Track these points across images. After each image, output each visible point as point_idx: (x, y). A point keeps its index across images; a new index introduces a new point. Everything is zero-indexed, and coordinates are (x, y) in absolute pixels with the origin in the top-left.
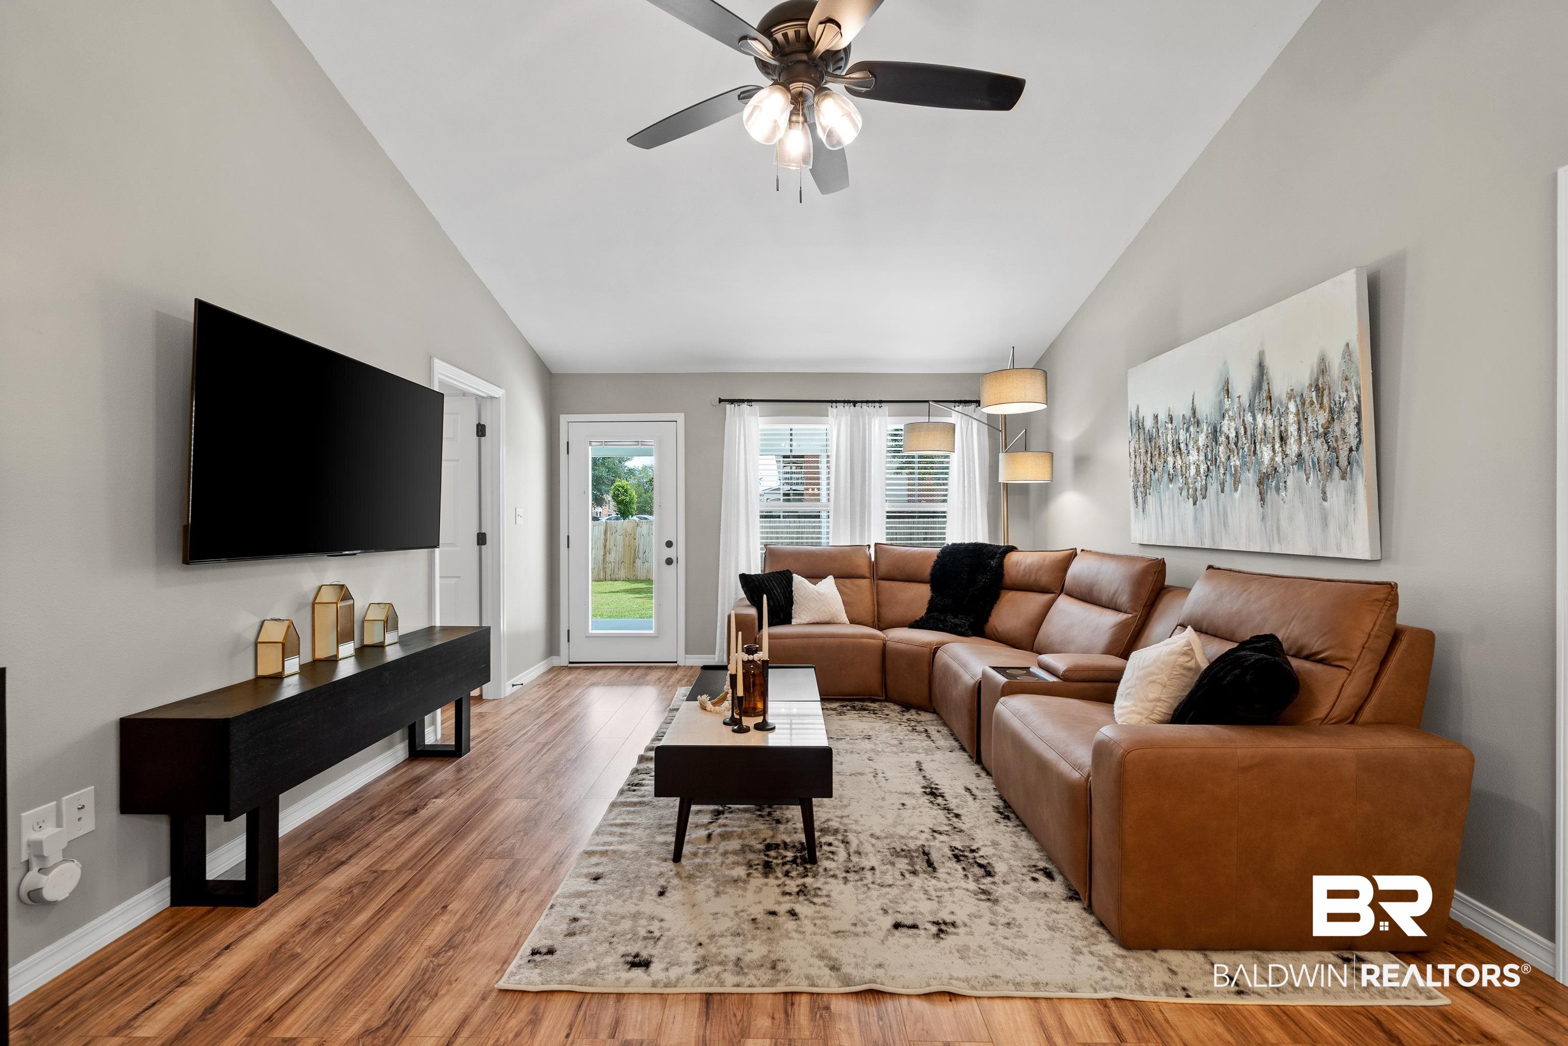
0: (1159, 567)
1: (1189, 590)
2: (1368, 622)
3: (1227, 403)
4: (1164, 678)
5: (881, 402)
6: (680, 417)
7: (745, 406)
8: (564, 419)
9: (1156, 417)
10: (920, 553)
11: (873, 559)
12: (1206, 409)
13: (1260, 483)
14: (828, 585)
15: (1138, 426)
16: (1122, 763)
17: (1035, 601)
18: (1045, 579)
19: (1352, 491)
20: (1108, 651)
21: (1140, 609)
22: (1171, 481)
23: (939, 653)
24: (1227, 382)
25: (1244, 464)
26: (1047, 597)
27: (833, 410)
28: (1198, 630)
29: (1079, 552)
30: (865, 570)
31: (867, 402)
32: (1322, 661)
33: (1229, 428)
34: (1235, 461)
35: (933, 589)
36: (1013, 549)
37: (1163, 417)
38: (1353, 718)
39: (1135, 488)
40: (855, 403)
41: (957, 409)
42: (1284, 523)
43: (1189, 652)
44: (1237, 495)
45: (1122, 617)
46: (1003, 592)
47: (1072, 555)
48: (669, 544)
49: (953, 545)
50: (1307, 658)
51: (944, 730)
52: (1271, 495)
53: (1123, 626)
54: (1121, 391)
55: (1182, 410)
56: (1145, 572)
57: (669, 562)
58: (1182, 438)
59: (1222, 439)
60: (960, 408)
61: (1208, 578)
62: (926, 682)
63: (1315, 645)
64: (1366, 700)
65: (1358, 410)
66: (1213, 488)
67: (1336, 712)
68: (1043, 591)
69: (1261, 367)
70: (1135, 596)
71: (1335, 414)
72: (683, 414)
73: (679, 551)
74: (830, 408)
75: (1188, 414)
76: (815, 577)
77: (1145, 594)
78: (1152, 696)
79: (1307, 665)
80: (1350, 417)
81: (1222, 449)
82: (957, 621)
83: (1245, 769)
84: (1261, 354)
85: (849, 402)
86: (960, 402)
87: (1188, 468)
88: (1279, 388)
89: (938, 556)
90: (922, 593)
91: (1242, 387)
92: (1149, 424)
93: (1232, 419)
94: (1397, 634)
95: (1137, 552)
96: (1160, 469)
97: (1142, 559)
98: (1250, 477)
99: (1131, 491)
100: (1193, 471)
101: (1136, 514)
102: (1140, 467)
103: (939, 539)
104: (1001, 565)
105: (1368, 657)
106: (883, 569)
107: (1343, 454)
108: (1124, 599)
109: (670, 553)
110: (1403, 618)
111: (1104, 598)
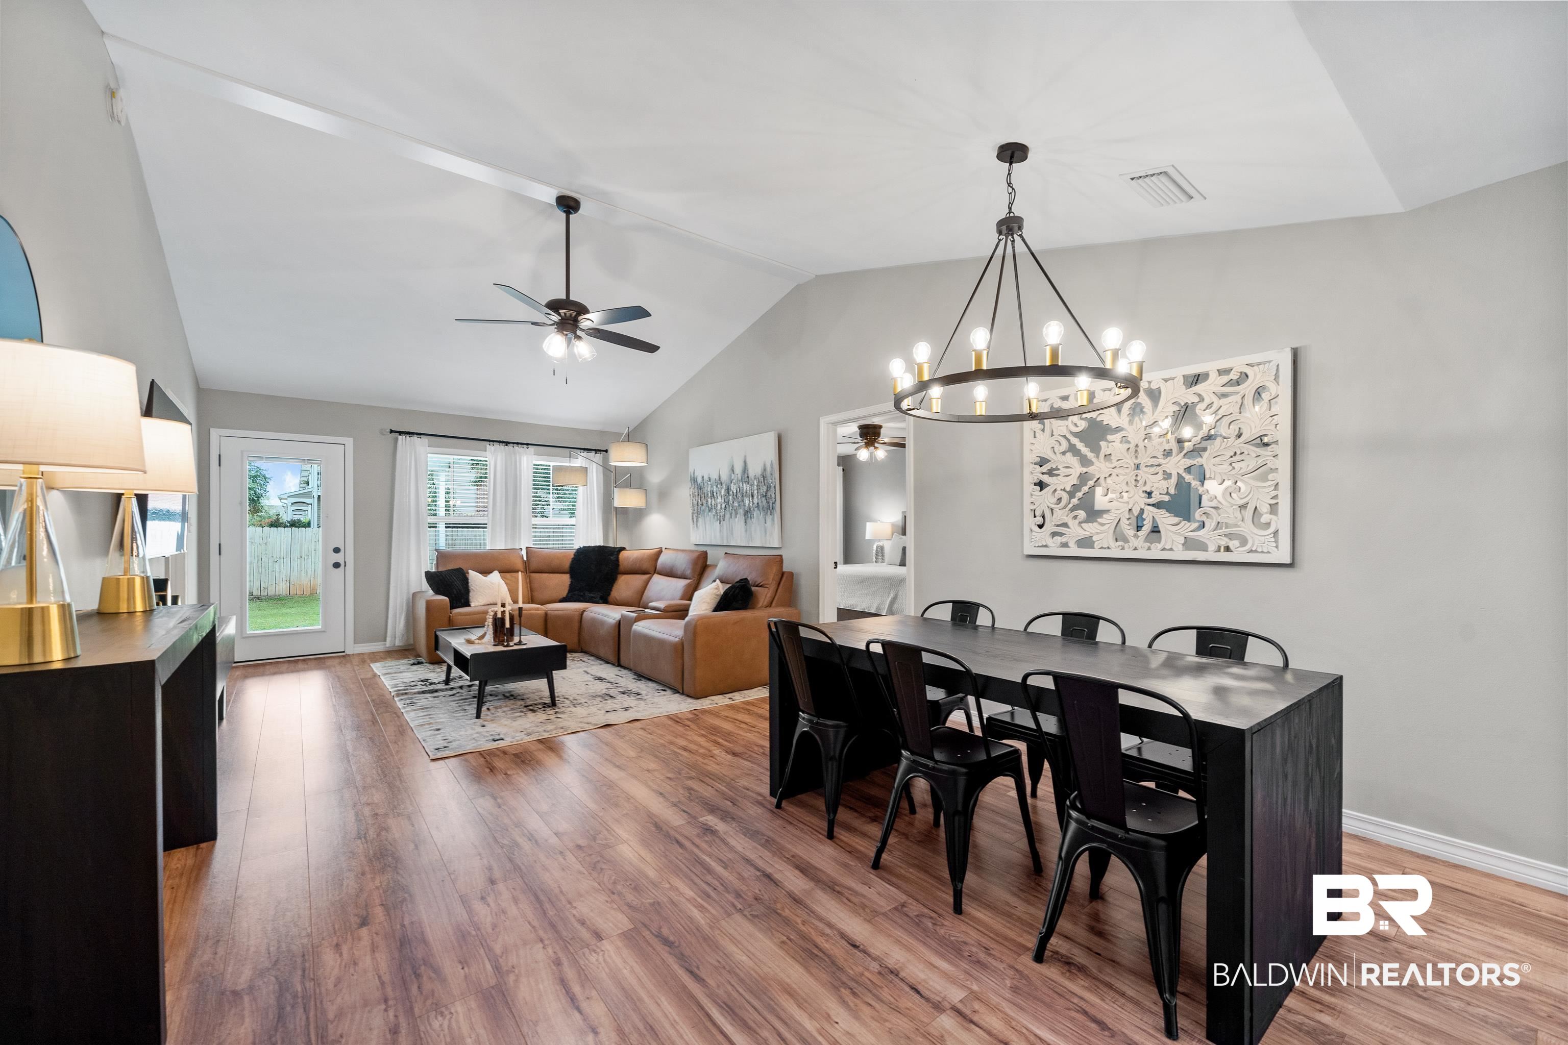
0: (704, 555)
1: (716, 566)
2: (775, 569)
3: (733, 476)
4: (708, 600)
5: (528, 444)
6: (349, 442)
7: (415, 438)
8: (215, 433)
9: (703, 477)
10: (562, 553)
11: (525, 558)
12: (724, 478)
13: (745, 515)
14: (495, 576)
15: (694, 480)
16: (696, 626)
17: (638, 580)
18: (646, 566)
19: (773, 520)
20: (682, 599)
21: (696, 576)
22: (709, 511)
23: (585, 614)
24: (733, 466)
25: (739, 505)
26: (648, 576)
27: (490, 448)
28: (722, 582)
29: (663, 549)
30: (520, 566)
31: (518, 444)
32: (761, 586)
33: (733, 488)
34: (736, 504)
35: (572, 577)
36: (623, 549)
37: (706, 478)
38: (770, 605)
39: (693, 513)
40: (507, 443)
41: (582, 454)
42: (753, 533)
43: (717, 588)
44: (737, 520)
45: (688, 581)
46: (619, 576)
47: (660, 552)
48: (337, 550)
49: (584, 547)
50: (757, 586)
51: (592, 658)
52: (748, 520)
53: (688, 586)
54: (685, 461)
55: (714, 476)
56: (698, 558)
57: (337, 565)
58: (715, 490)
59: (731, 493)
60: (585, 454)
61: (725, 558)
62: (577, 632)
63: (759, 581)
64: (774, 599)
65: (775, 487)
66: (727, 516)
67: (765, 603)
68: (644, 573)
69: (745, 462)
70: (694, 570)
71: (769, 488)
72: (351, 439)
73: (349, 555)
74: (488, 446)
75: (717, 479)
76: (486, 572)
77: (698, 568)
78: (704, 608)
79: (757, 588)
80: (773, 489)
81: (731, 497)
82: (592, 595)
83: (735, 623)
84: (745, 457)
85: (503, 442)
86: (585, 449)
87: (717, 506)
88: (752, 474)
89: (575, 555)
90: (566, 579)
91: (738, 470)
92: (699, 480)
93: (735, 484)
94: (783, 574)
95: (694, 548)
96: (705, 505)
97: (697, 551)
98: (741, 511)
99: (691, 515)
100: (719, 507)
101: (693, 527)
102: (695, 502)
103: (569, 544)
104: (617, 560)
105: (774, 582)
106: (534, 565)
107: (771, 504)
108: (688, 572)
109: (339, 558)
110: (786, 568)
111: (679, 573)
